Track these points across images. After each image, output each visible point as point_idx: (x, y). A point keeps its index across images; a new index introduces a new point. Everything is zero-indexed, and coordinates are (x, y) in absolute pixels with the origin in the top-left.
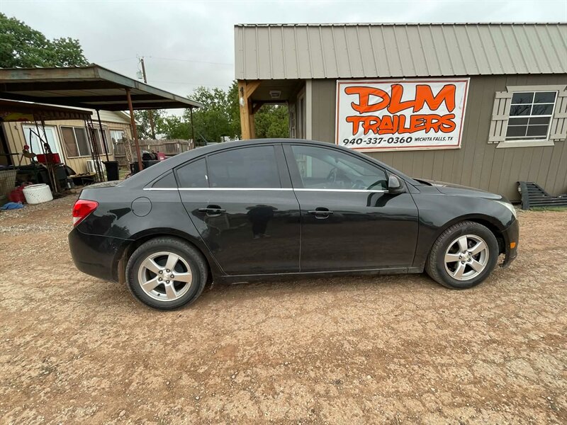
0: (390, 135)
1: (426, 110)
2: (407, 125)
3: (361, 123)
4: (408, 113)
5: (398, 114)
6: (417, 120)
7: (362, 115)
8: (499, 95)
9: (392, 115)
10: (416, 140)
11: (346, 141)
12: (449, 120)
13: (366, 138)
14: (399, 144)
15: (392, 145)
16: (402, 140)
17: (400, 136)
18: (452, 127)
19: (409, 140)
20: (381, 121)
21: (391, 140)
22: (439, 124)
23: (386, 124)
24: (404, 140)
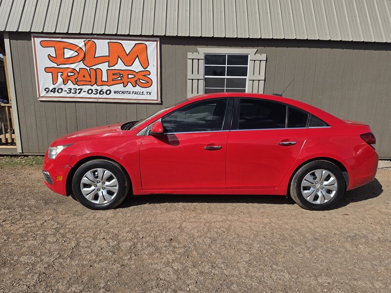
0: (90, 87)
1: (120, 66)
2: (105, 78)
3: (59, 74)
4: (104, 67)
5: (94, 67)
6: (113, 74)
7: (59, 67)
8: (190, 55)
9: (88, 68)
10: (115, 92)
11: (47, 90)
12: (145, 76)
13: (66, 88)
14: (98, 96)
15: (92, 96)
16: (101, 92)
17: (99, 88)
18: (149, 83)
19: (108, 92)
20: (78, 73)
21: (90, 91)
22: (135, 79)
23: (84, 76)
24: (103, 92)
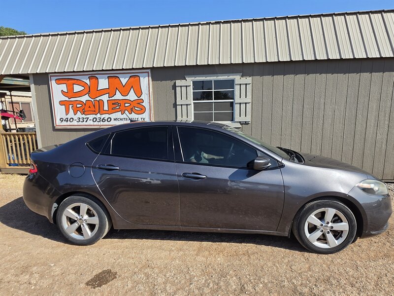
1: (118, 96)
2: (106, 108)
4: (105, 98)
5: (98, 99)
6: (113, 104)
7: (70, 100)
8: (179, 83)
9: (93, 100)
10: (115, 120)
11: (62, 120)
12: (139, 103)
13: (75, 117)
14: (102, 123)
15: (96, 123)
16: (104, 120)
17: (102, 117)
18: (143, 110)
19: (109, 120)
20: (85, 104)
21: (95, 120)
22: (131, 107)
23: (90, 107)
24: (105, 120)
